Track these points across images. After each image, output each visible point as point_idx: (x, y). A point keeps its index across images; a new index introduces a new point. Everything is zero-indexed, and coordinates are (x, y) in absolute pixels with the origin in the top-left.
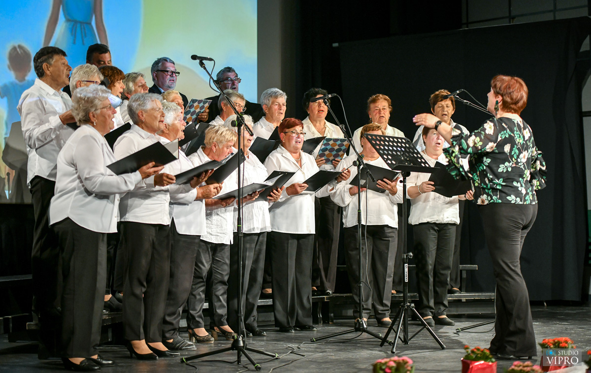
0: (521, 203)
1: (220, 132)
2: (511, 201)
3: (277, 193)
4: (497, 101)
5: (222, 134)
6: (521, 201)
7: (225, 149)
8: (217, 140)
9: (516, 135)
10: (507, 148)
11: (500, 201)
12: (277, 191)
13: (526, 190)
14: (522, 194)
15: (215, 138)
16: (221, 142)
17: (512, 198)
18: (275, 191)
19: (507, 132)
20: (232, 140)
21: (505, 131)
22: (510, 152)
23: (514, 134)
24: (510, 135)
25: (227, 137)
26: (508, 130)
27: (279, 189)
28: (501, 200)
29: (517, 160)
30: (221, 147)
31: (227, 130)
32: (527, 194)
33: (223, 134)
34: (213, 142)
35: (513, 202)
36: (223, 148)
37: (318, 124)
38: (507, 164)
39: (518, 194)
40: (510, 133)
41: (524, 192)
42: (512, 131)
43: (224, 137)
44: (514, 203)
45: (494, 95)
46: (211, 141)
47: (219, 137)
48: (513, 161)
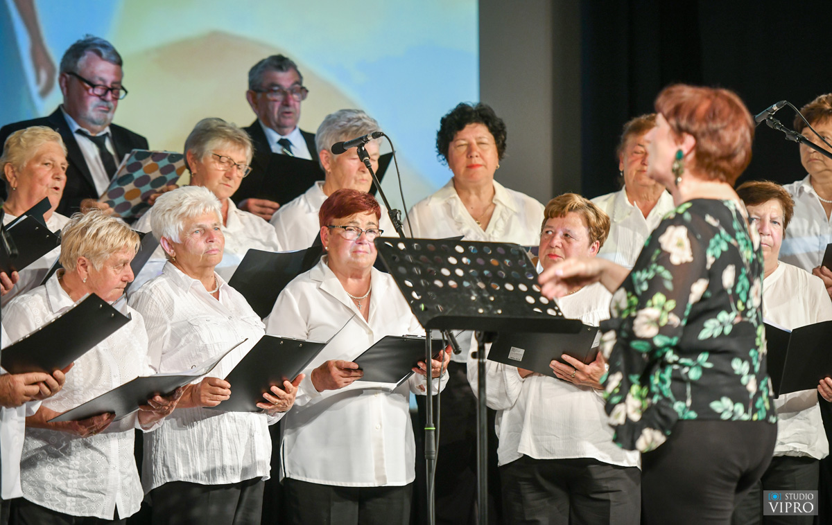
0: (746, 417)
1: (92, 231)
2: (721, 414)
3: (281, 392)
4: (680, 152)
5: (97, 234)
6: (746, 411)
7: (111, 271)
8: (88, 249)
9: (740, 242)
10: (728, 277)
11: (693, 415)
12: (283, 388)
13: (758, 384)
14: (748, 393)
15: (82, 248)
16: (97, 254)
17: (724, 407)
18: (275, 389)
19: (721, 237)
20: (126, 245)
21: (717, 237)
22: (734, 288)
23: (737, 240)
24: (729, 244)
25: (110, 240)
26: (723, 232)
27: (287, 383)
28: (696, 411)
29: (745, 304)
30: (98, 267)
31: (110, 225)
32: (759, 393)
33: (102, 233)
34: (77, 256)
35: (726, 416)
36: (104, 270)
37: (473, 197)
38: (723, 316)
39: (739, 395)
40: (728, 238)
41: (752, 388)
42: (732, 233)
43: (103, 241)
44: (730, 420)
45: (672, 137)
46: (72, 255)
47: (90, 242)
48: (737, 309)
